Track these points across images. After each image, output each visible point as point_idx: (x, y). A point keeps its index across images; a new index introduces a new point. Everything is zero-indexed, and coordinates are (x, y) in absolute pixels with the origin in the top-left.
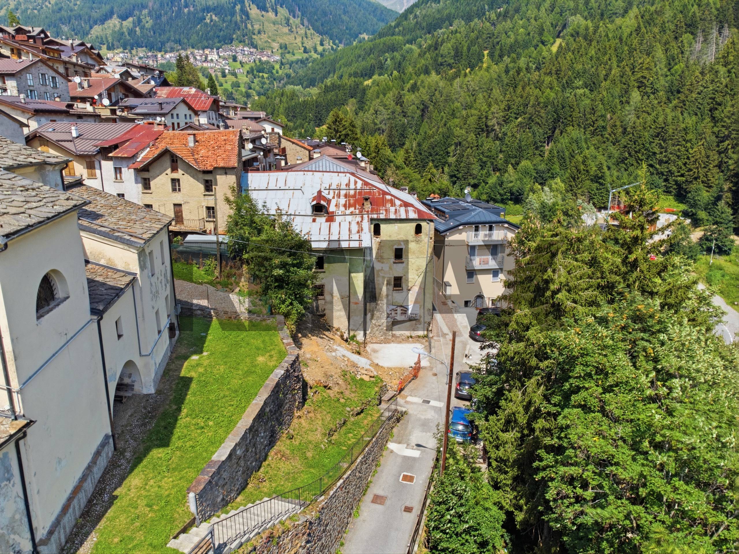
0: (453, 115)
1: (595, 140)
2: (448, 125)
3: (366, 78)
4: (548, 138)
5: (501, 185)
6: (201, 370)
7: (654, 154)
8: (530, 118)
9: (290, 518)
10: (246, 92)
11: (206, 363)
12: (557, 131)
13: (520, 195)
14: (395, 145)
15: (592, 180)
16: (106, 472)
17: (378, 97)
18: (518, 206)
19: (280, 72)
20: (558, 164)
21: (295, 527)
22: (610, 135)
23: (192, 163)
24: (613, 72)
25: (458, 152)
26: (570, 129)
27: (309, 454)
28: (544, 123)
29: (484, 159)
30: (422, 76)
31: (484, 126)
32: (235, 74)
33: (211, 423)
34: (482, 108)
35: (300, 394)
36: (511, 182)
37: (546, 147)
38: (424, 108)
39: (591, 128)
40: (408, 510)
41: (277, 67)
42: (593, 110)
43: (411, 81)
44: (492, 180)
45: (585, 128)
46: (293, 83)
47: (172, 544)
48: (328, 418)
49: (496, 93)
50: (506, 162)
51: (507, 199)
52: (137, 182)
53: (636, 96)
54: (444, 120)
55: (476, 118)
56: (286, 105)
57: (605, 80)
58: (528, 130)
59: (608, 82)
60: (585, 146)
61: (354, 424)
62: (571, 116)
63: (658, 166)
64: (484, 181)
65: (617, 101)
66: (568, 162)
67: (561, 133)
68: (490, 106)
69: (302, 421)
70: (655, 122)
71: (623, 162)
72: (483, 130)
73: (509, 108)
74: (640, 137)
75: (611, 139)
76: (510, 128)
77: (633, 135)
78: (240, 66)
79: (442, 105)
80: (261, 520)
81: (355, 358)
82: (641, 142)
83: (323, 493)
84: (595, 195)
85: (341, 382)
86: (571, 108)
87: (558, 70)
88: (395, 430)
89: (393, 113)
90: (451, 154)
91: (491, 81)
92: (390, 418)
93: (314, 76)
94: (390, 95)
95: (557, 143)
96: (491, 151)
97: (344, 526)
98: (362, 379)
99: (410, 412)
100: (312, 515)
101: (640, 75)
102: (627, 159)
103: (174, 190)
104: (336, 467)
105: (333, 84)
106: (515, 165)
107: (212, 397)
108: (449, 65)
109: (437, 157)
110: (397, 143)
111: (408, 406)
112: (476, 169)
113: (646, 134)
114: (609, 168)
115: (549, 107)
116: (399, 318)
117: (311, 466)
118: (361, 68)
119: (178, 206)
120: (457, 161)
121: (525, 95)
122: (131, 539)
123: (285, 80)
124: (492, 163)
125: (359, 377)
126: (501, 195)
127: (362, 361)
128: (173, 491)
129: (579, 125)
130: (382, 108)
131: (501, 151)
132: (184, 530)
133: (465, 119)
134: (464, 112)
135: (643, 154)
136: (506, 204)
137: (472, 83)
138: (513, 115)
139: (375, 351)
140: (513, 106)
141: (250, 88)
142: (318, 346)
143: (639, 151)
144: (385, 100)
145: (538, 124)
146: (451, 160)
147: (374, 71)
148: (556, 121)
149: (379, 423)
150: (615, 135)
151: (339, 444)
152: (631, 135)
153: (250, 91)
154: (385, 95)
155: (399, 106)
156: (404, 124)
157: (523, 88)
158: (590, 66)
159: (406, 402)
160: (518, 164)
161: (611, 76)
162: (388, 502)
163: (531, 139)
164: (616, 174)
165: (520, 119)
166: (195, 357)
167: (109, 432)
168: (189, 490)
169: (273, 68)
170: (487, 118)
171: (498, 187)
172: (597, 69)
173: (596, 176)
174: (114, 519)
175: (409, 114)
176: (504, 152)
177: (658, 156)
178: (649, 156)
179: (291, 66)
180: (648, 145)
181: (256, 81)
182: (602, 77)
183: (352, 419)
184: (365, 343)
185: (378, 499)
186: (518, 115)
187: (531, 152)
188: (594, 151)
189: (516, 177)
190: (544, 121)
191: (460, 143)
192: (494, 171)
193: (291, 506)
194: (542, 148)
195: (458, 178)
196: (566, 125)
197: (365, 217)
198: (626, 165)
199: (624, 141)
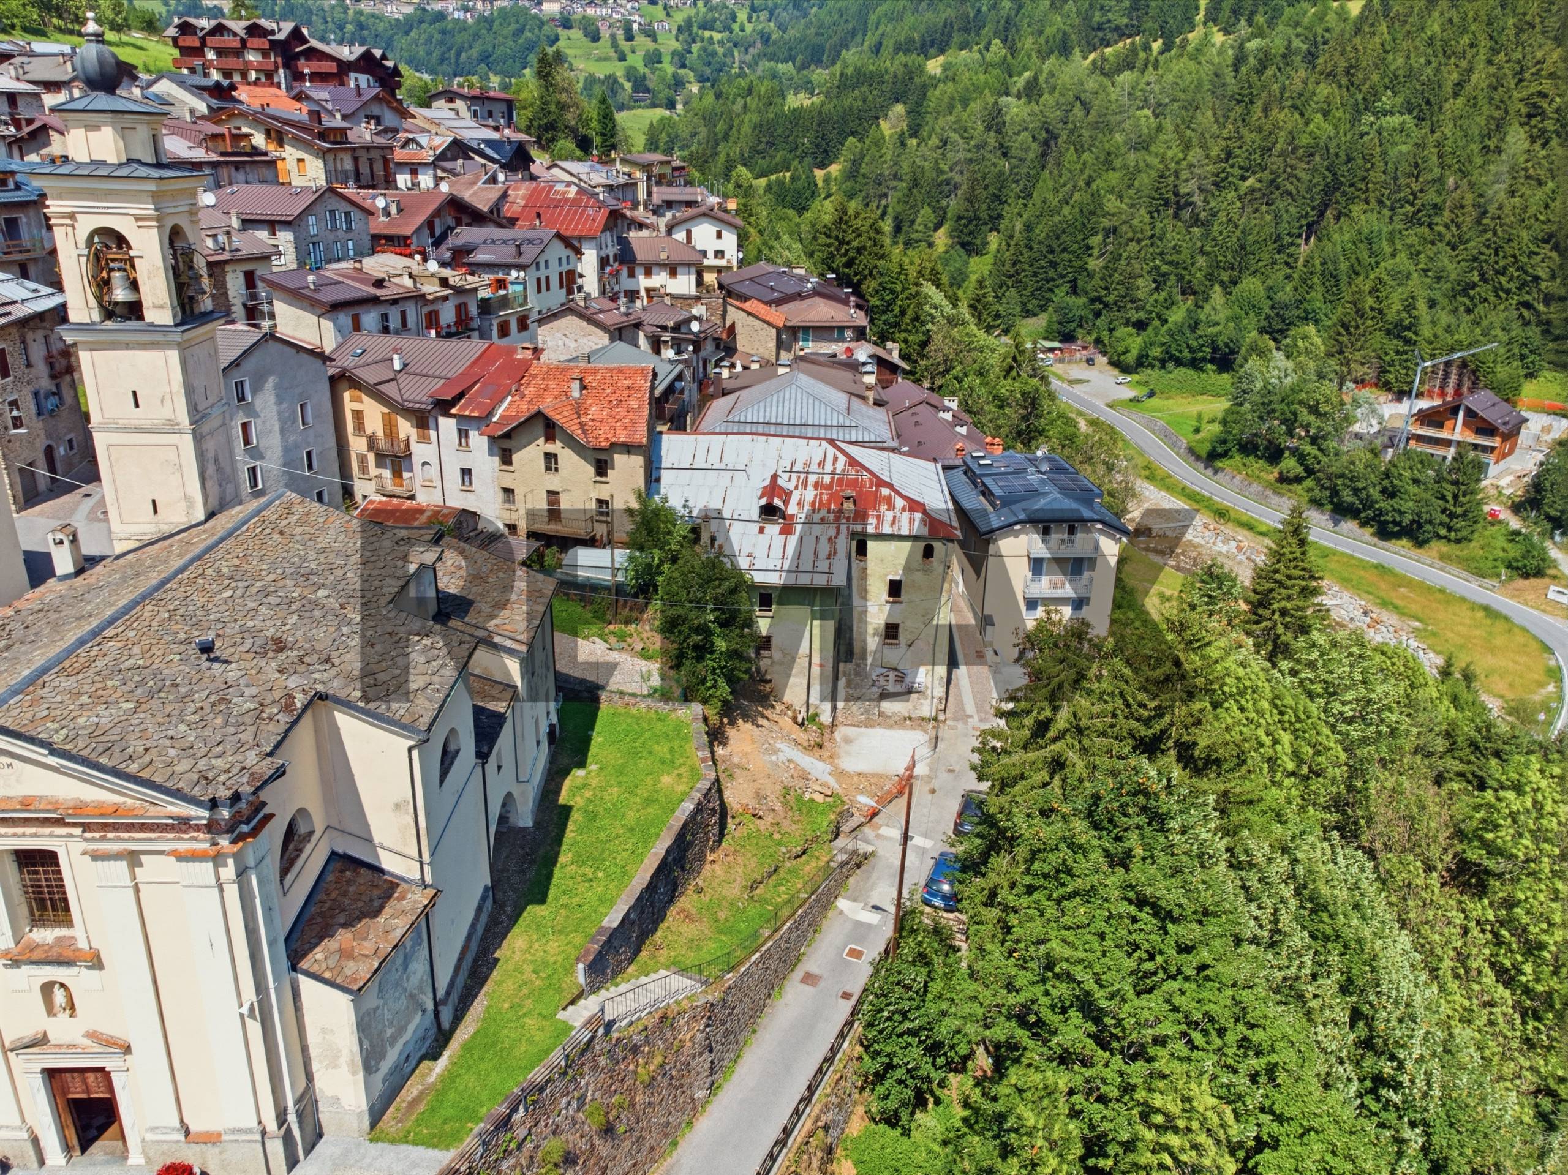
0: (1108, 164)
1: (1412, 237)
2: (1094, 186)
3: (932, 51)
4: (1309, 226)
5: (1195, 326)
6: (588, 794)
7: (1536, 279)
8: (1273, 181)
9: (688, 998)
10: (675, 76)
11: (594, 782)
12: (1329, 214)
13: (1232, 352)
14: (978, 218)
15: (1389, 332)
16: (487, 930)
17: (951, 109)
18: (1225, 376)
19: (749, 28)
20: (1321, 289)
21: (694, 1009)
22: (1447, 227)
23: (578, 433)
24: (1474, 78)
25: (1110, 248)
26: (1356, 209)
27: (722, 915)
28: (1303, 192)
29: (1164, 268)
30: (1052, 60)
31: (1170, 195)
32: (651, 35)
33: (600, 874)
34: (1170, 153)
35: (716, 830)
36: (1217, 324)
37: (1303, 247)
38: (1048, 139)
39: (1408, 208)
40: (846, 996)
41: (742, 16)
42: (1417, 168)
43: (1027, 74)
44: (1177, 316)
45: (1392, 209)
46: (773, 58)
47: (561, 1015)
48: (753, 863)
49: (1205, 118)
50: (1211, 278)
51: (1204, 359)
52: (491, 454)
53: (1516, 139)
54: (1087, 172)
55: (1154, 174)
56: (755, 118)
57: (1456, 95)
58: (1264, 208)
59: (1460, 101)
60: (1387, 249)
61: (790, 872)
62: (1364, 179)
63: (1541, 307)
64: (1159, 316)
65: (1475, 147)
66: (1343, 286)
67: (1337, 218)
68: (1187, 147)
69: (716, 867)
70: (1547, 206)
71: (1464, 292)
72: (1167, 203)
73: (1229, 155)
74: (1510, 240)
75: (1448, 236)
76: (1228, 202)
77: (1495, 233)
78: (662, 14)
79: (1086, 134)
80: (654, 997)
81: (809, 762)
82: (1510, 251)
83: (732, 969)
84: (1392, 364)
85: (778, 807)
86: (1367, 161)
87: (1351, 66)
88: (851, 880)
89: (978, 147)
90: (1095, 252)
91: (1199, 86)
92: (842, 865)
93: (820, 40)
94: (976, 106)
95: (1325, 242)
96: (1178, 252)
97: (758, 1010)
98: (812, 800)
99: (880, 852)
100: (714, 995)
101: (1534, 88)
102: (1474, 286)
103: (548, 469)
104: (756, 935)
105: (858, 70)
106: (1228, 287)
107: (603, 836)
108: (1117, 29)
109: (1065, 256)
110: (984, 216)
111: (878, 842)
112: (1144, 285)
113: (1524, 234)
114: (1432, 304)
115: (1317, 158)
116: (891, 688)
117: (722, 932)
118: (922, 28)
119: (553, 495)
120: (1106, 268)
121: (1268, 127)
122: (521, 1006)
123: (759, 45)
124: (1181, 278)
125: (807, 796)
126: (1192, 351)
127: (816, 767)
128: (560, 958)
129: (1380, 202)
130: (955, 137)
131: (1202, 252)
132: (573, 1002)
133: (1132, 174)
134: (1132, 158)
135: (1511, 279)
136: (1202, 370)
137: (1157, 89)
138: (1237, 171)
139: (847, 741)
140: (1238, 152)
141: (683, 66)
142: (753, 742)
143: (1502, 272)
144: (965, 116)
145: (1290, 194)
146: (1094, 264)
147: (950, 36)
148: (1331, 189)
149: (827, 872)
150: (1458, 227)
151: (764, 901)
152: (1489, 235)
153: (682, 71)
154: (965, 106)
155: (992, 134)
156: (1001, 173)
157: (1266, 110)
158: (1422, 60)
159: (878, 836)
160: (1235, 283)
161: (1468, 88)
162: (822, 984)
163: (1268, 230)
164: (1445, 318)
165: (1251, 181)
166: (579, 773)
167: (488, 882)
168: (578, 960)
169: (734, 18)
170: (1177, 177)
171: (1188, 333)
172: (1438, 70)
173: (1399, 324)
174: (499, 983)
175: (1013, 152)
176: (1208, 254)
177: (1543, 285)
178: (1525, 284)
179: (771, 14)
180: (1525, 259)
181: (695, 48)
182: (1448, 88)
183: (788, 864)
184: (833, 726)
185: (809, 979)
186: (1246, 171)
187: (1266, 256)
188: (1407, 262)
189: (1229, 312)
190: (1302, 188)
191: (1115, 230)
192: (1183, 293)
193: (690, 983)
194: (1292, 249)
195: (1106, 305)
196: (1352, 200)
197: (843, 528)
198: (1472, 299)
199: (1475, 244)
